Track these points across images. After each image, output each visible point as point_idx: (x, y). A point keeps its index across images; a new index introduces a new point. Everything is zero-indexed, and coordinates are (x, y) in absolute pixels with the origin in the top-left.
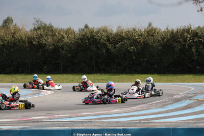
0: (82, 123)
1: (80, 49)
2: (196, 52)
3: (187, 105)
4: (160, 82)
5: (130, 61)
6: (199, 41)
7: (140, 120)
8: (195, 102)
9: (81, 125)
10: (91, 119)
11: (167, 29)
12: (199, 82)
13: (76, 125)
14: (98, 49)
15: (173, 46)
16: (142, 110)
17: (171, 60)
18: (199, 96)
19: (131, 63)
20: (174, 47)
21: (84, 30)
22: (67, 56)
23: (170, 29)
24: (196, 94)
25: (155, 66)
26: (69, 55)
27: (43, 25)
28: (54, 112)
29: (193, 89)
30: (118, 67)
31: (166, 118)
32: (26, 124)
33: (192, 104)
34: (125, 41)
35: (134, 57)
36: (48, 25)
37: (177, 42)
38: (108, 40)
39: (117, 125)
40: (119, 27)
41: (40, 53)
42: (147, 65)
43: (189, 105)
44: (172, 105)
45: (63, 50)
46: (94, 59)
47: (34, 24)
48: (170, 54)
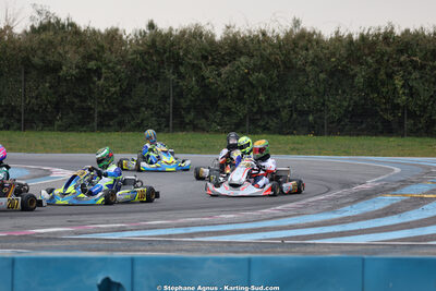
0: (150, 243)
1: (139, 75)
2: (403, 86)
3: (388, 207)
4: (320, 154)
5: (253, 105)
6: (412, 61)
7: (283, 239)
8: (405, 201)
9: (148, 247)
10: (170, 236)
11: (337, 33)
12: (409, 155)
13: (137, 247)
14: (181, 76)
15: (351, 73)
16: (286, 216)
17: (346, 104)
18: (414, 187)
19: (255, 110)
20: (355, 75)
21: (145, 33)
22: (108, 91)
23: (344, 33)
24: (405, 183)
25: (311, 118)
26: (113, 89)
27: (52, 21)
28: (83, 218)
29: (397, 170)
30: (226, 119)
31: (342, 234)
32: (21, 244)
33: (398, 205)
34: (243, 59)
35: (262, 97)
36: (62, 21)
37: (361, 64)
38: (205, 58)
39: (231, 249)
40: (228, 28)
41: (47, 85)
42: (291, 115)
43: (392, 206)
44: (355, 206)
45: (99, 79)
46: (171, 100)
47: (32, 18)
48: (344, 92)
